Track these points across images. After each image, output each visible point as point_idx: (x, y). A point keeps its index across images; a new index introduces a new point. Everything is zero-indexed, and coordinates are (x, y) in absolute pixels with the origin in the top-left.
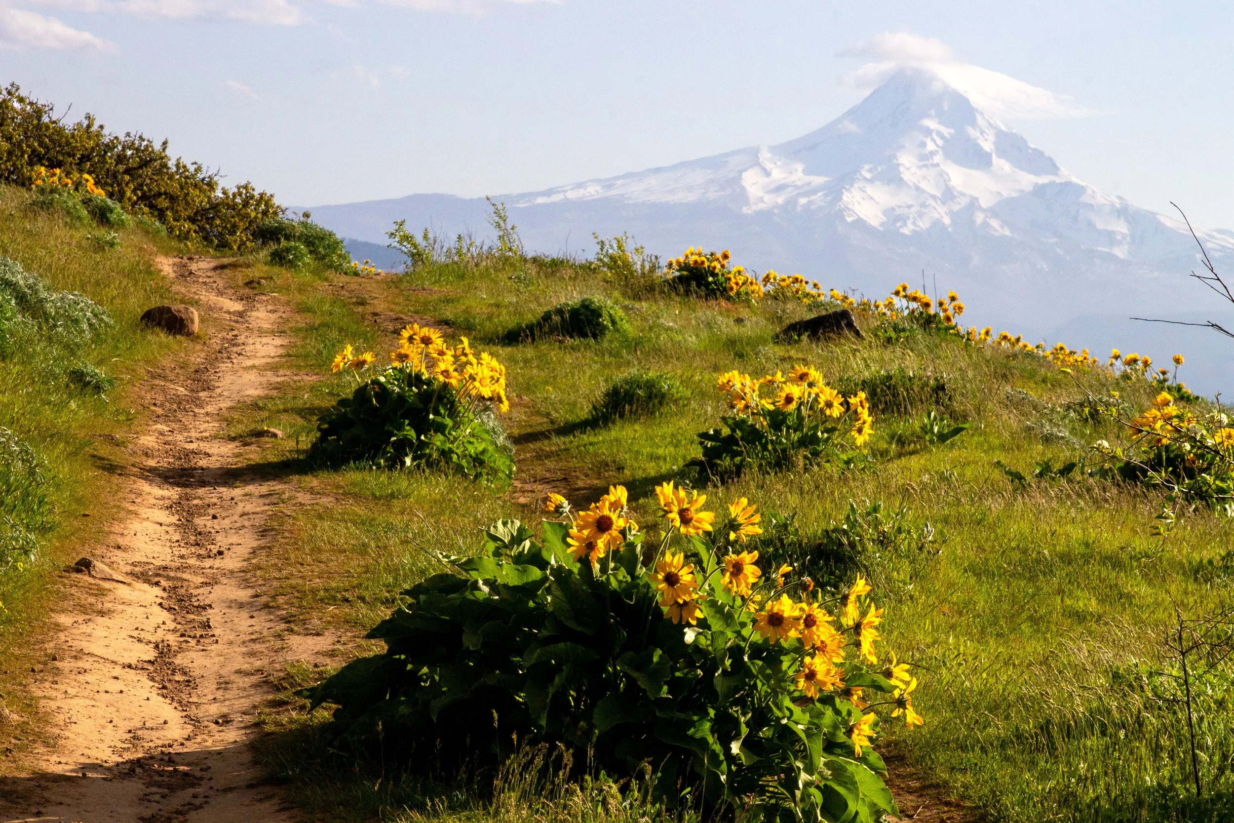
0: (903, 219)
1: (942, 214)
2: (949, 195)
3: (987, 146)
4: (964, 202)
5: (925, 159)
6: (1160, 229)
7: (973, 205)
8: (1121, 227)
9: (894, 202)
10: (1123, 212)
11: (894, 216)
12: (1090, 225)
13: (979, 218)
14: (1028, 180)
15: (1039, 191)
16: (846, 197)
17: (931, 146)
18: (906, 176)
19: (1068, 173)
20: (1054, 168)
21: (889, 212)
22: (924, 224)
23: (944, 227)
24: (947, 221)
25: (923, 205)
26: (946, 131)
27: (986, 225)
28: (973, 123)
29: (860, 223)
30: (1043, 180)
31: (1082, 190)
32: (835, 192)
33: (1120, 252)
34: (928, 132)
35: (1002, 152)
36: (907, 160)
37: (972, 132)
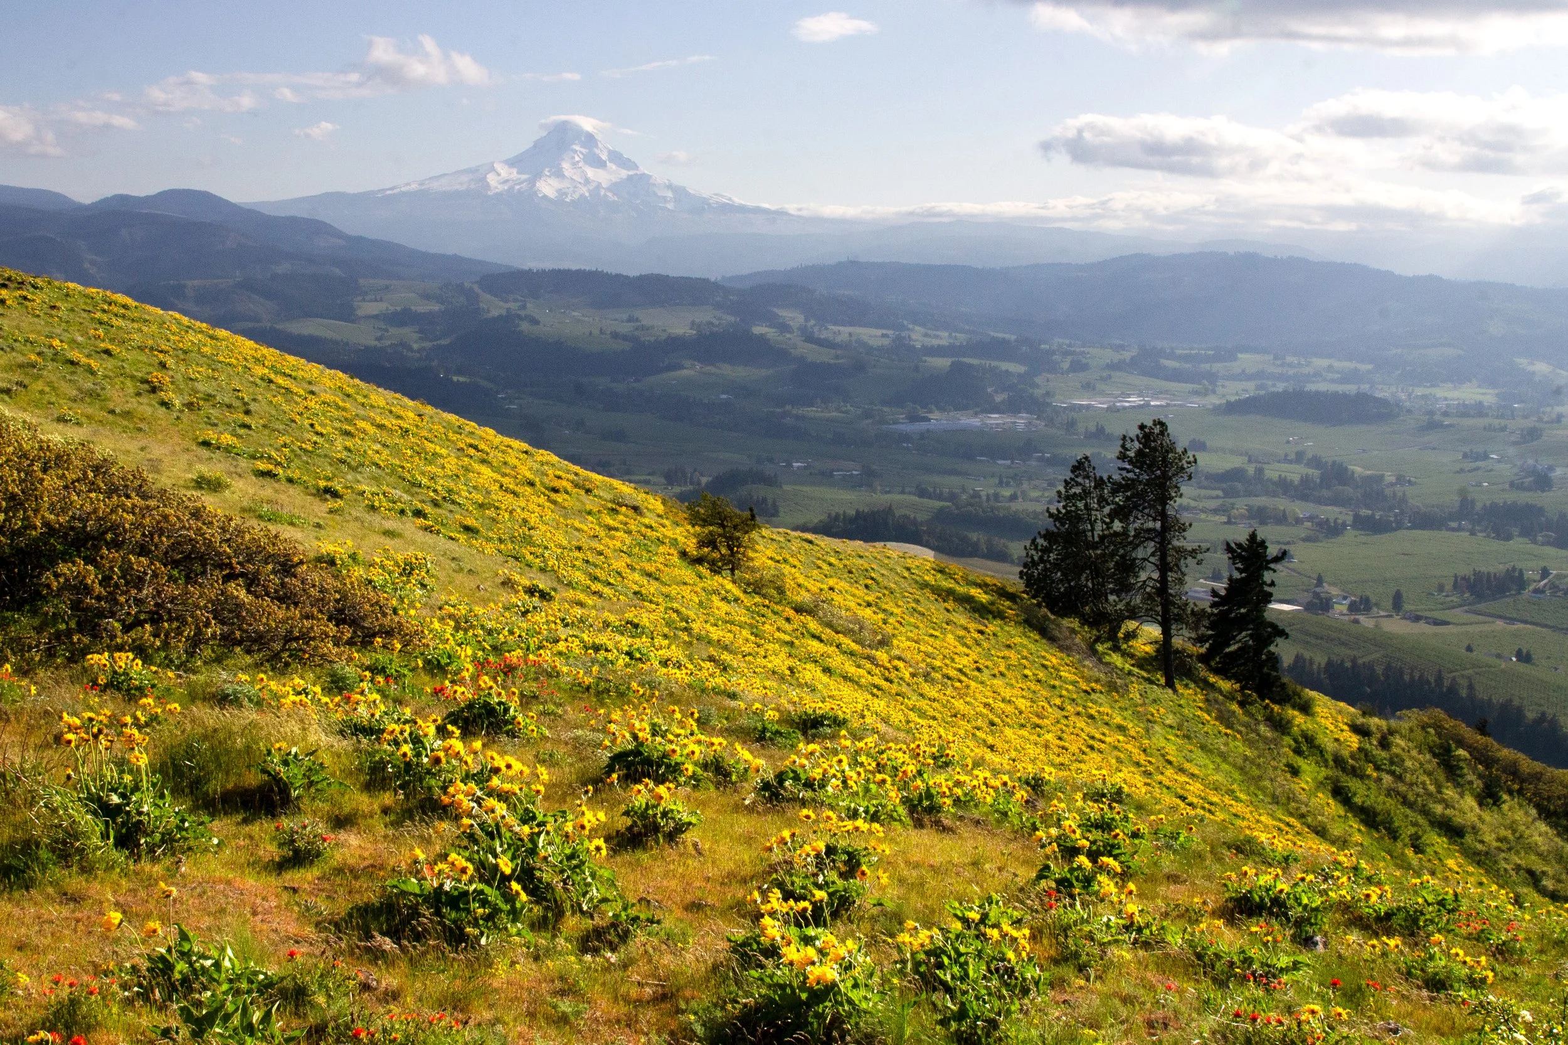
0: (566, 194)
1: (584, 191)
2: (587, 181)
3: (604, 157)
4: (594, 184)
5: (575, 165)
6: (687, 194)
7: (599, 186)
8: (670, 194)
9: (560, 186)
10: (670, 187)
11: (562, 193)
12: (655, 194)
13: (602, 192)
14: (624, 173)
15: (630, 178)
16: (538, 184)
17: (577, 159)
18: (566, 174)
19: (643, 169)
20: (636, 167)
21: (559, 191)
22: (576, 196)
23: (586, 198)
24: (587, 194)
25: (575, 187)
26: (584, 151)
27: (605, 195)
28: (597, 146)
29: (545, 197)
30: (631, 173)
31: (650, 177)
32: (532, 182)
33: (670, 206)
34: (575, 152)
35: (611, 160)
36: (566, 166)
37: (597, 151)
